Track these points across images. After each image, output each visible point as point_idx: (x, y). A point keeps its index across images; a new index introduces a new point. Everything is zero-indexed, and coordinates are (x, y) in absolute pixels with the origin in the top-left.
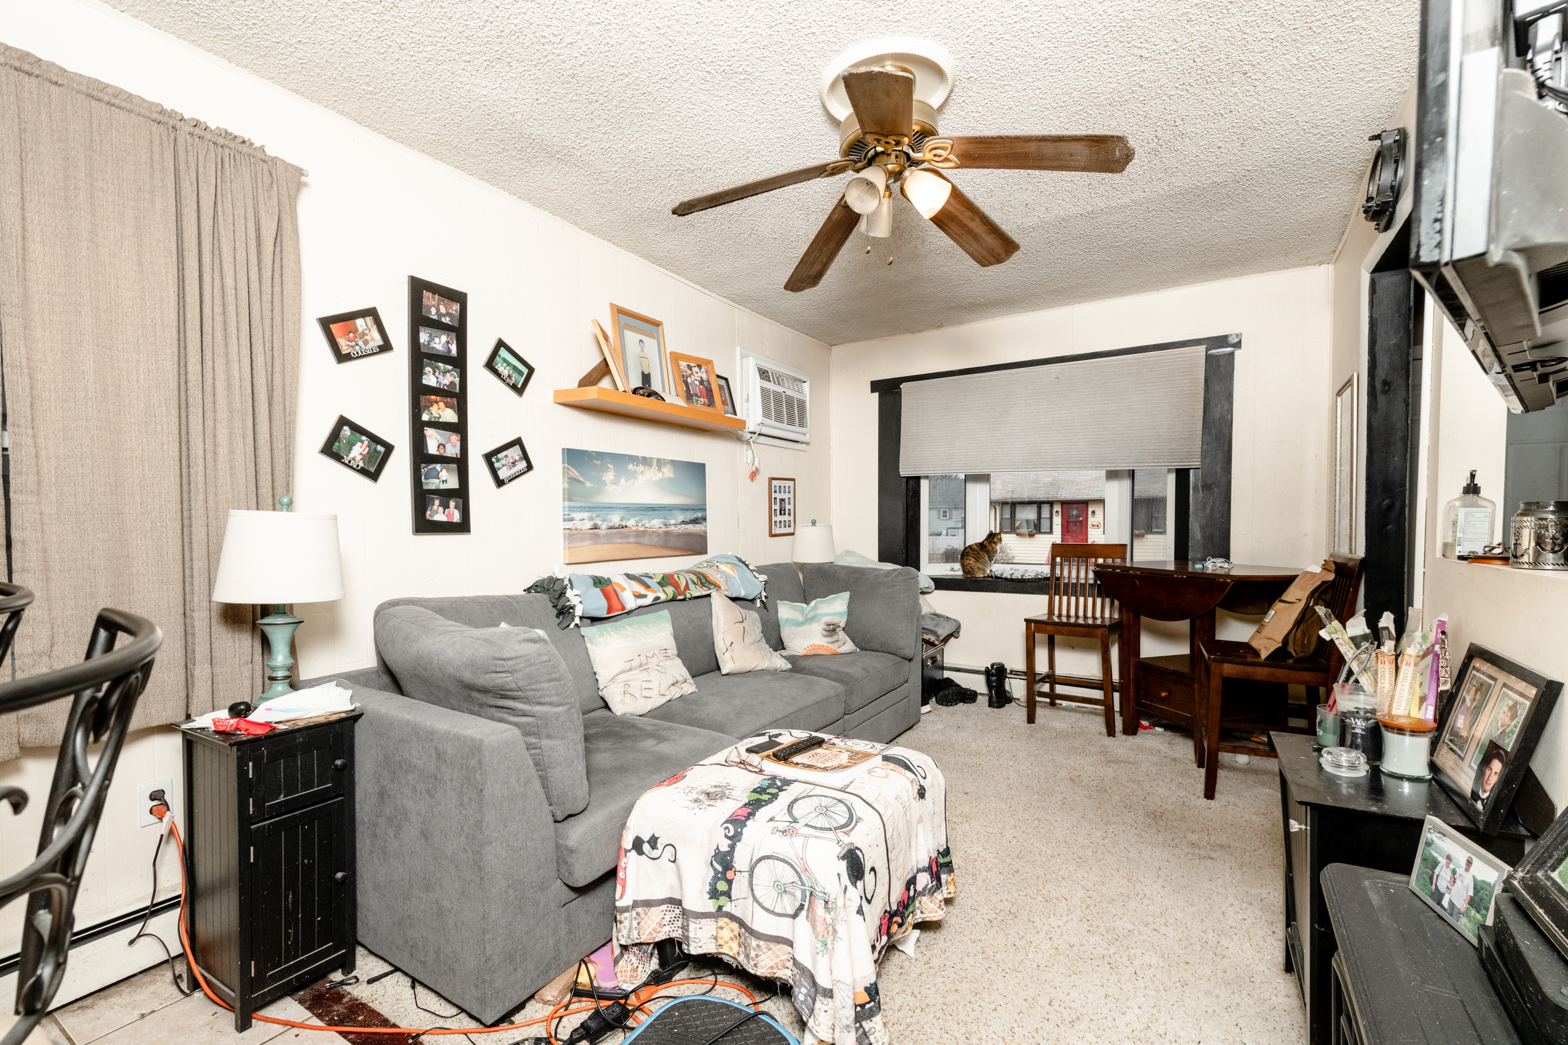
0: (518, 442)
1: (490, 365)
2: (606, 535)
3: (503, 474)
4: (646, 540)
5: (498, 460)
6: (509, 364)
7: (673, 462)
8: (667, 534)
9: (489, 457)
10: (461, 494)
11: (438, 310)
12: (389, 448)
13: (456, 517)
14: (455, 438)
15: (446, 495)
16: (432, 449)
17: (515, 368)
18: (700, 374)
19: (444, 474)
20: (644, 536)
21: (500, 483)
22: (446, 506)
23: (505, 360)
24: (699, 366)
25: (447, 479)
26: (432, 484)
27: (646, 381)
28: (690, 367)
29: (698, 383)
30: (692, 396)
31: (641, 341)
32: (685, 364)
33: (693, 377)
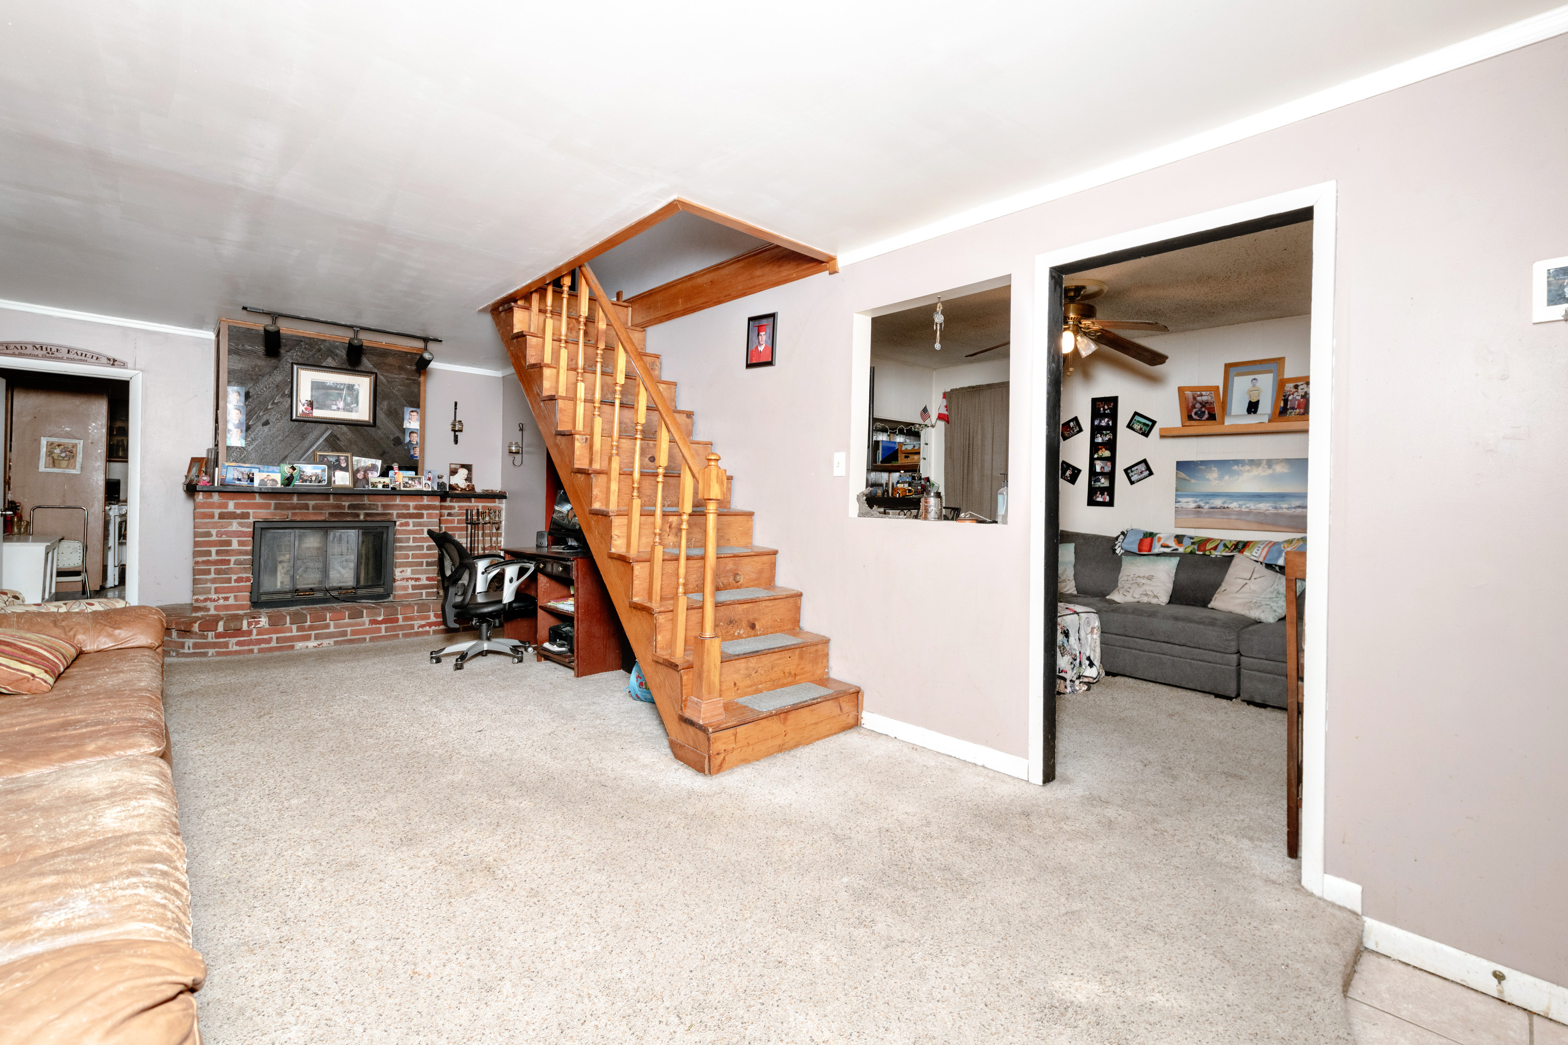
0: (1145, 461)
1: (1130, 426)
2: (1207, 513)
3: (1133, 479)
5: (1132, 472)
6: (1140, 422)
9: (1126, 471)
10: (1110, 490)
11: (1104, 408)
12: (1079, 471)
13: (1107, 499)
14: (1109, 464)
15: (1102, 490)
16: (1098, 469)
17: (1144, 424)
19: (1103, 480)
21: (1132, 483)
22: (1102, 494)
23: (1138, 421)
25: (1104, 482)
26: (1098, 484)
27: (1253, 407)
28: (1296, 387)
29: (1299, 398)
30: (1288, 409)
31: (1254, 379)
32: (1292, 385)
33: (1296, 394)
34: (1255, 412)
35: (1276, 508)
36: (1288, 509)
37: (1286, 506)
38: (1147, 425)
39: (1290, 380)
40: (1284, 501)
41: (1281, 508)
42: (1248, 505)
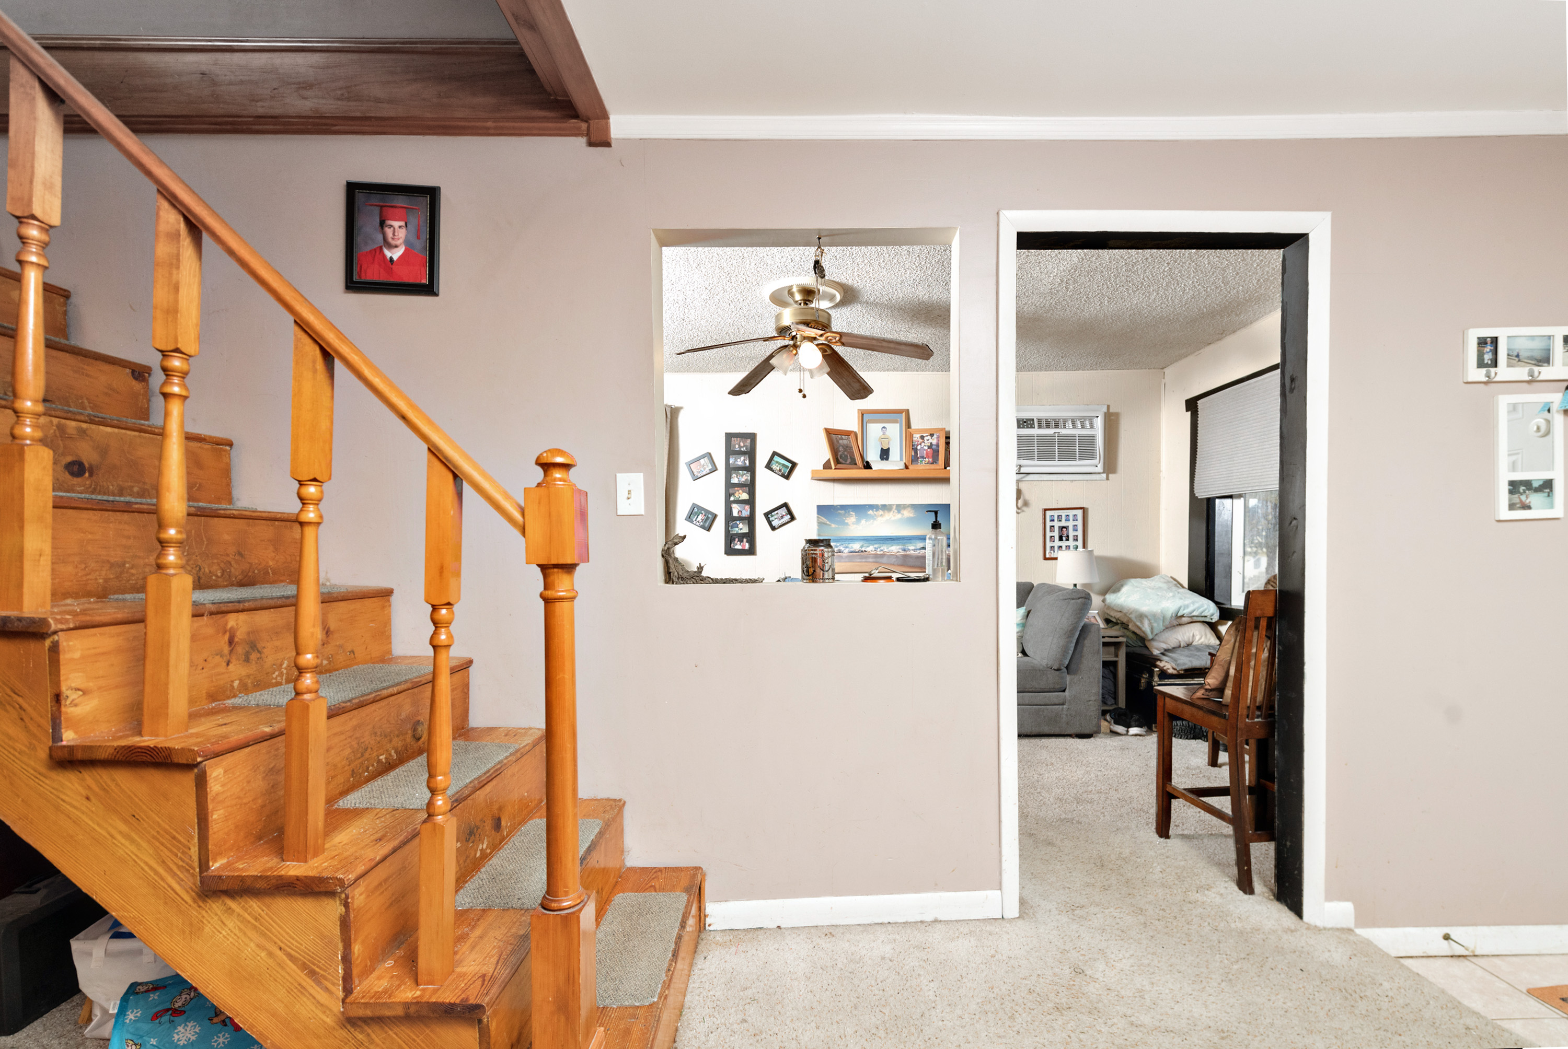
0: (785, 505)
1: (768, 466)
2: (847, 557)
3: (775, 523)
4: (885, 560)
5: (772, 516)
6: (779, 463)
7: (915, 507)
8: (905, 556)
9: (767, 515)
10: (750, 536)
11: (739, 445)
12: (715, 516)
13: (747, 546)
14: (747, 507)
15: (741, 537)
16: (735, 514)
17: (783, 465)
18: (931, 441)
19: (741, 526)
20: (883, 557)
21: (773, 528)
22: (741, 541)
23: (777, 462)
24: (932, 435)
25: (743, 528)
26: (736, 530)
27: (885, 454)
28: (922, 437)
29: (926, 448)
30: (918, 458)
31: (884, 427)
32: (918, 436)
33: (923, 444)
34: (887, 459)
35: (904, 550)
36: (914, 550)
37: (913, 548)
38: (787, 467)
39: (918, 431)
40: (911, 543)
41: (909, 550)
42: (882, 548)
